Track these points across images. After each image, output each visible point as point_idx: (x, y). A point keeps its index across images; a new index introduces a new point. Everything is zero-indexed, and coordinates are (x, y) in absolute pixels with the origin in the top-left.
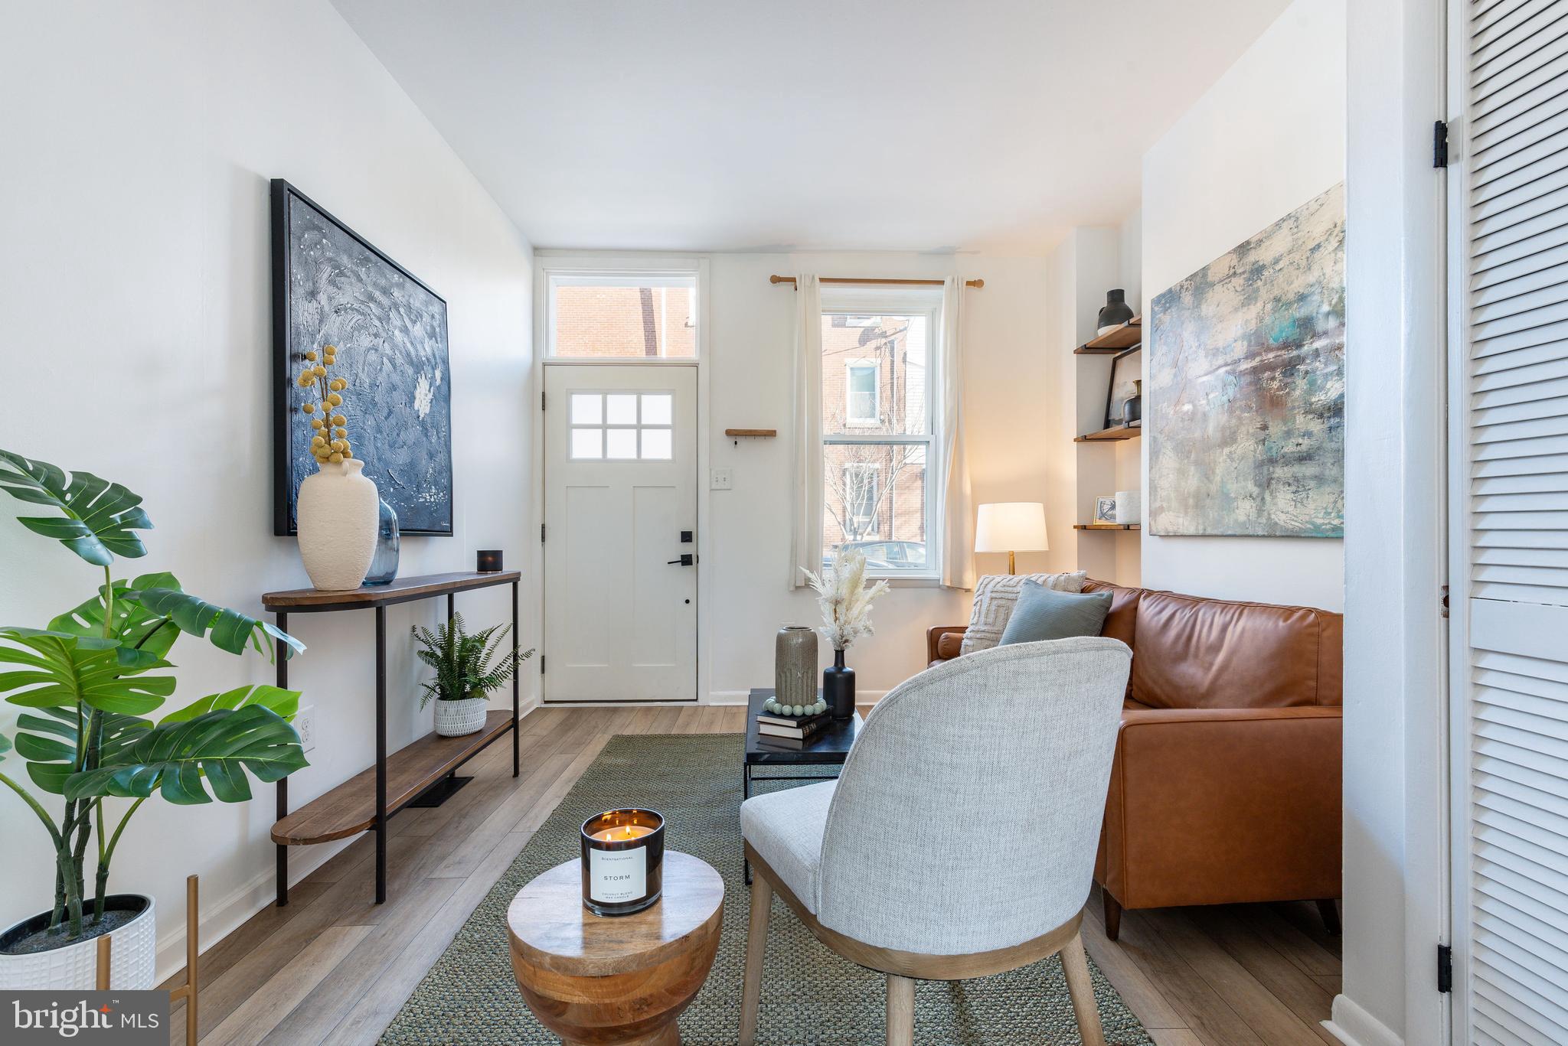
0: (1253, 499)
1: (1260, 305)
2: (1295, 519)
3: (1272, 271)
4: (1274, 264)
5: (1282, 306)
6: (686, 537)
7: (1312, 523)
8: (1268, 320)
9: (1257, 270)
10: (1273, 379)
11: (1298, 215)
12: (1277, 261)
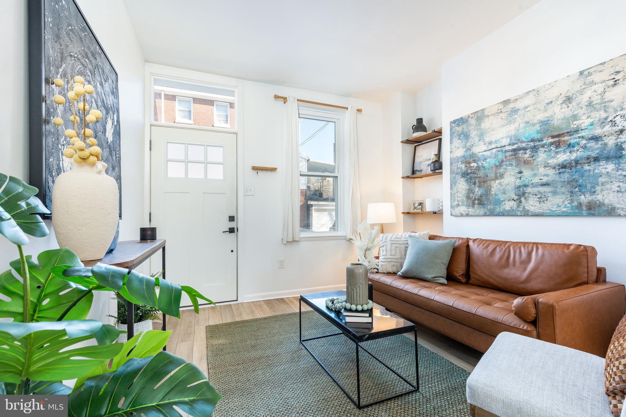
0: (514, 201)
1: (516, 125)
2: (540, 208)
3: (523, 111)
4: (525, 108)
5: (530, 125)
6: (232, 219)
7: (550, 210)
8: (521, 131)
9: (515, 111)
10: (525, 153)
11: (539, 90)
12: (526, 107)
